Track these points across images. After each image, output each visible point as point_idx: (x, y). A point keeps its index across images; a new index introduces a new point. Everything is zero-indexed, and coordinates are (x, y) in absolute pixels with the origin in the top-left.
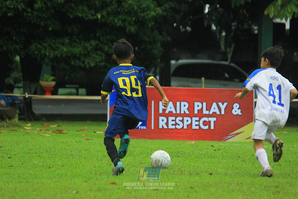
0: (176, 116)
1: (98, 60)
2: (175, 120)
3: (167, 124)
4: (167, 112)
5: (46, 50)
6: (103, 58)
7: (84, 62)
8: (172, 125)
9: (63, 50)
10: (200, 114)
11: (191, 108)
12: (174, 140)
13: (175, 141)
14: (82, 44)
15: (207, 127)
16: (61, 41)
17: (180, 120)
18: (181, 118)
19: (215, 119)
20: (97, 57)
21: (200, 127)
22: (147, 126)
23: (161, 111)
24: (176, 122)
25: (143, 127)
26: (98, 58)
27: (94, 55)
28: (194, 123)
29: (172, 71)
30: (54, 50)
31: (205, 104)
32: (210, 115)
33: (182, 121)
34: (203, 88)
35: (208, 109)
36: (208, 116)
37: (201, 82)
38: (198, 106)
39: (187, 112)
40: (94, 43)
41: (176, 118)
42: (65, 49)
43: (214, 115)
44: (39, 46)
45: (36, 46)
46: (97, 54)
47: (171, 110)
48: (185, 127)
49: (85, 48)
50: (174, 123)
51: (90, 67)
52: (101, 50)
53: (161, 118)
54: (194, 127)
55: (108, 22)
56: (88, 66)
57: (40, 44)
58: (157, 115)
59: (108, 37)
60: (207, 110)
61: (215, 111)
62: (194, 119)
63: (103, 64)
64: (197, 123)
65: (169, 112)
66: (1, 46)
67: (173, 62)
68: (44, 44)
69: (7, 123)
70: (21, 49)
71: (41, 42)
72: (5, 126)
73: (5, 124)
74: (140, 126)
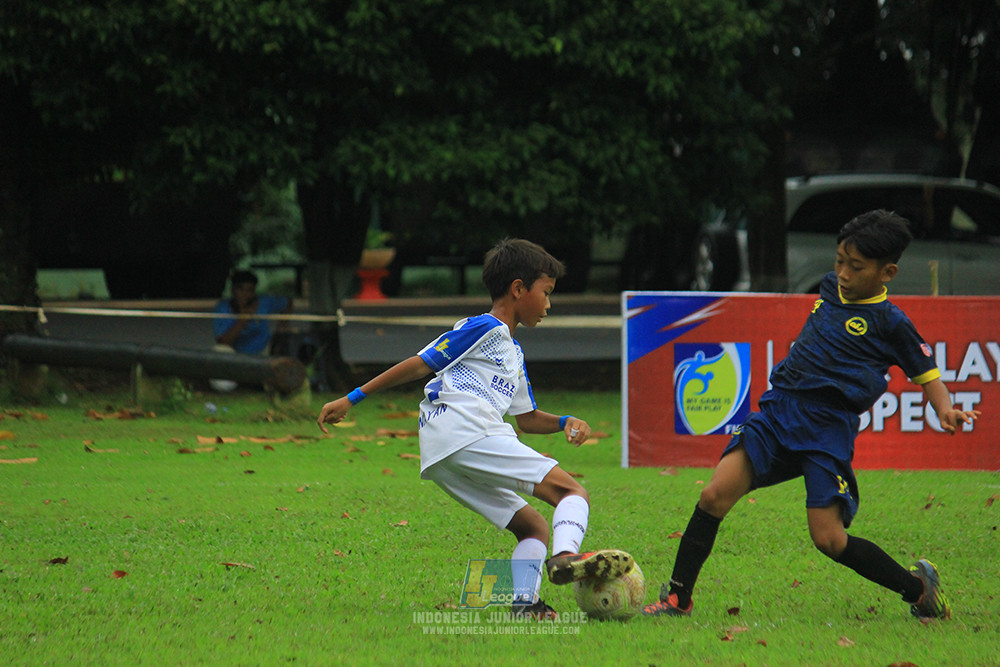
1: (556, 191)
5: (385, 159)
6: (574, 182)
7: (509, 197)
9: (442, 160)
14: (503, 138)
16: (433, 129)
20: (554, 178)
21: (926, 425)
26: (556, 185)
27: (545, 175)
28: (907, 412)
30: (412, 158)
36: (953, 387)
40: (541, 133)
44: (363, 148)
45: (354, 148)
46: (552, 171)
48: (879, 426)
49: (514, 152)
51: (529, 211)
52: (566, 155)
54: (907, 425)
55: (588, 63)
56: (522, 211)
57: (367, 141)
59: (585, 112)
60: (948, 367)
62: (908, 398)
63: (570, 202)
64: (918, 412)
66: (242, 151)
67: (792, 184)
68: (378, 142)
69: (275, 408)
70: (304, 159)
71: (369, 133)
72: (270, 419)
73: (271, 412)
74: (728, 423)
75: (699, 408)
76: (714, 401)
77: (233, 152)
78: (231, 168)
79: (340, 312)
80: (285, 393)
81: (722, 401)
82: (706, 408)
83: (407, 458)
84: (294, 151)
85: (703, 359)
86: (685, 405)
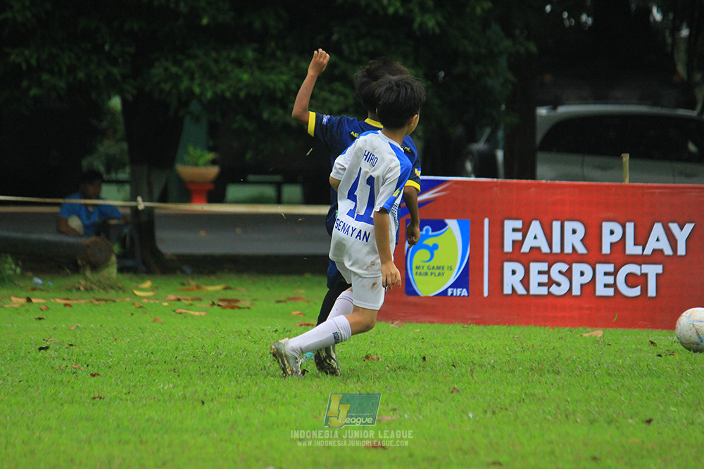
0: (551, 259)
2: (548, 272)
3: (525, 282)
4: (525, 249)
5: (192, 79)
6: (351, 101)
8: (540, 284)
9: (240, 80)
10: (619, 256)
11: (593, 238)
12: (545, 326)
13: (547, 328)
14: (292, 64)
15: (636, 292)
16: (233, 55)
17: (560, 272)
18: (564, 267)
19: (659, 269)
20: (334, 98)
21: (617, 291)
22: (470, 287)
23: (508, 248)
24: (549, 277)
25: (459, 290)
28: (601, 280)
29: (539, 136)
30: (215, 79)
31: (630, 227)
32: (646, 256)
33: (568, 274)
34: (627, 182)
35: (641, 240)
36: (639, 260)
37: (621, 166)
38: (610, 232)
39: (581, 249)
41: (550, 267)
42: (245, 77)
43: (657, 256)
44: (174, 69)
45: (166, 69)
46: (332, 92)
47: (535, 244)
48: (576, 291)
50: (544, 279)
53: (508, 267)
54: (601, 291)
57: (177, 63)
58: (499, 258)
59: (362, 43)
60: (635, 244)
61: (658, 246)
62: (601, 268)
64: (610, 280)
65: (531, 248)
66: (72, 69)
67: (542, 111)
68: (187, 64)
69: (86, 279)
70: (124, 77)
71: (179, 57)
72: (82, 288)
73: (83, 282)
74: (450, 287)
75: (426, 274)
76: (438, 268)
77: (65, 69)
78: (62, 84)
79: (139, 199)
80: (95, 267)
81: (446, 268)
82: (431, 274)
83: (181, 313)
84: (115, 71)
85: (430, 233)
86: (414, 271)
